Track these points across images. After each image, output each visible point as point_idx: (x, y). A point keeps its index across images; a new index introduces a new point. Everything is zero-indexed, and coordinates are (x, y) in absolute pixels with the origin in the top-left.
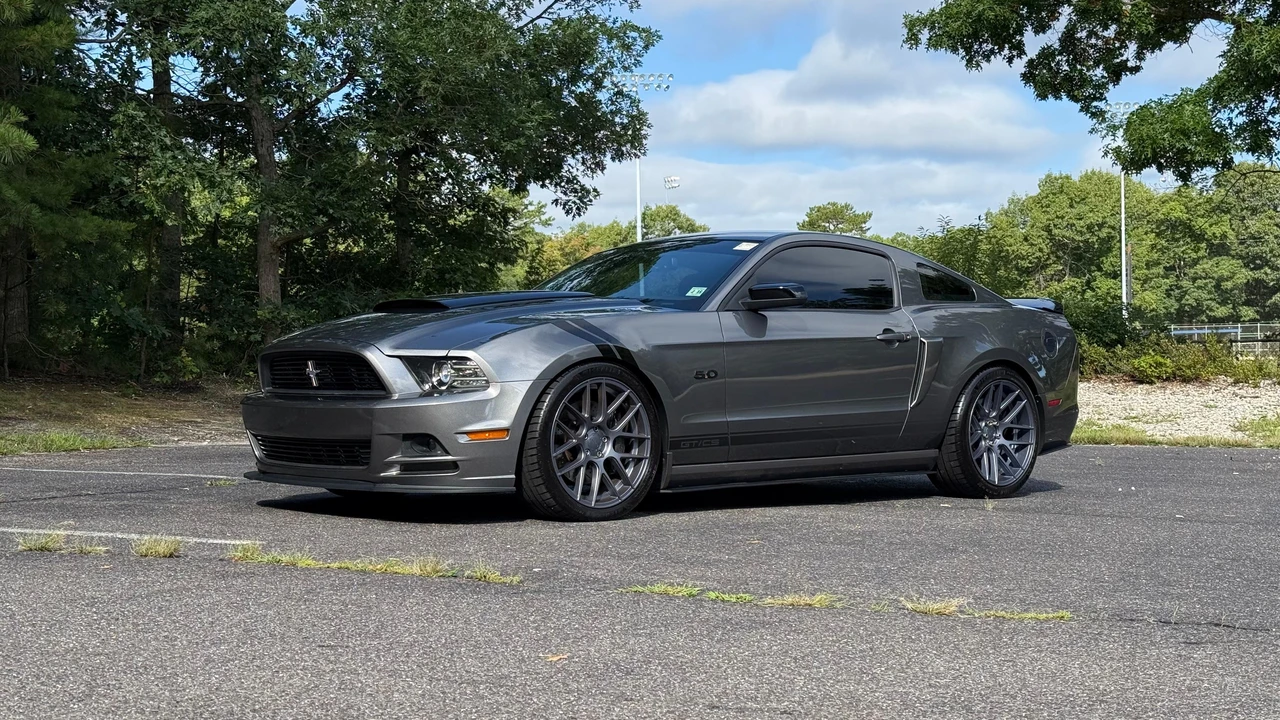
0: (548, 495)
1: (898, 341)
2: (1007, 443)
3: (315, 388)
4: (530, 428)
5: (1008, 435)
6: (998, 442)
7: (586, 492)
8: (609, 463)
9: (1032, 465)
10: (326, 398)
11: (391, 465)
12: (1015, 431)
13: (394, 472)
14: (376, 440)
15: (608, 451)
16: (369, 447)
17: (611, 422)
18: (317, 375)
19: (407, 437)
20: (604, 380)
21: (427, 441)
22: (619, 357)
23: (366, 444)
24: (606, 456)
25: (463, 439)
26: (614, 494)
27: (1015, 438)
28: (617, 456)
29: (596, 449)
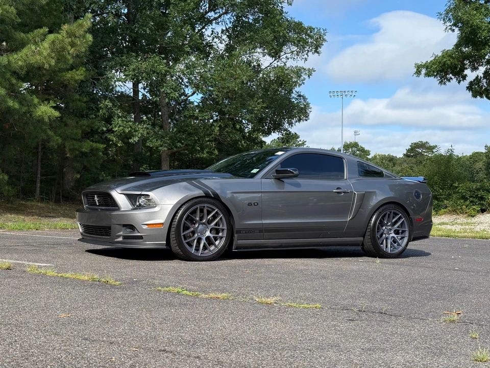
0: (180, 250)
1: (344, 193)
2: (395, 236)
3: (98, 206)
4: (173, 223)
5: (397, 232)
6: (391, 235)
7: (197, 249)
8: (208, 238)
9: (407, 245)
10: (102, 209)
11: (119, 236)
12: (400, 231)
13: (121, 239)
14: (113, 226)
15: (208, 234)
16: (110, 229)
17: (209, 222)
18: (98, 200)
19: (124, 226)
20: (206, 205)
21: (132, 227)
22: (212, 196)
23: (110, 228)
24: (207, 236)
25: (145, 227)
26: (210, 251)
27: (400, 234)
28: (211, 236)
29: (203, 233)
